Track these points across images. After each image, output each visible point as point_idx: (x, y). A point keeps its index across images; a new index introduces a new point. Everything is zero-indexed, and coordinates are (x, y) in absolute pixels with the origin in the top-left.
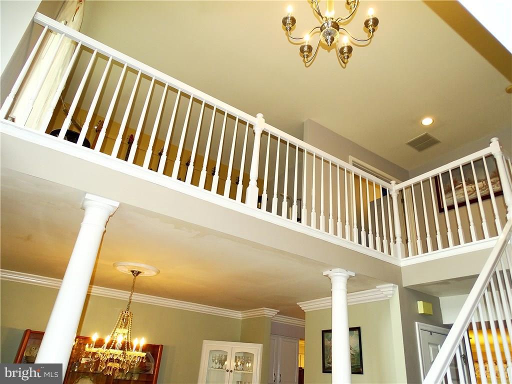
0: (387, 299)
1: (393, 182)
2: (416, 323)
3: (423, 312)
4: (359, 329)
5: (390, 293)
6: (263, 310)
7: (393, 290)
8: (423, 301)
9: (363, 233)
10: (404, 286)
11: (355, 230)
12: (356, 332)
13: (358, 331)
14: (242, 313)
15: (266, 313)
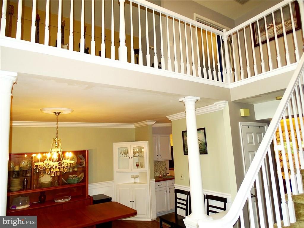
0: (221, 109)
1: (224, 30)
2: (239, 122)
3: (244, 116)
4: (204, 129)
5: (224, 106)
6: (147, 122)
7: (225, 105)
8: (244, 109)
9: (205, 69)
10: (232, 101)
11: (199, 68)
12: (203, 131)
13: (203, 130)
14: (134, 124)
15: (148, 123)
